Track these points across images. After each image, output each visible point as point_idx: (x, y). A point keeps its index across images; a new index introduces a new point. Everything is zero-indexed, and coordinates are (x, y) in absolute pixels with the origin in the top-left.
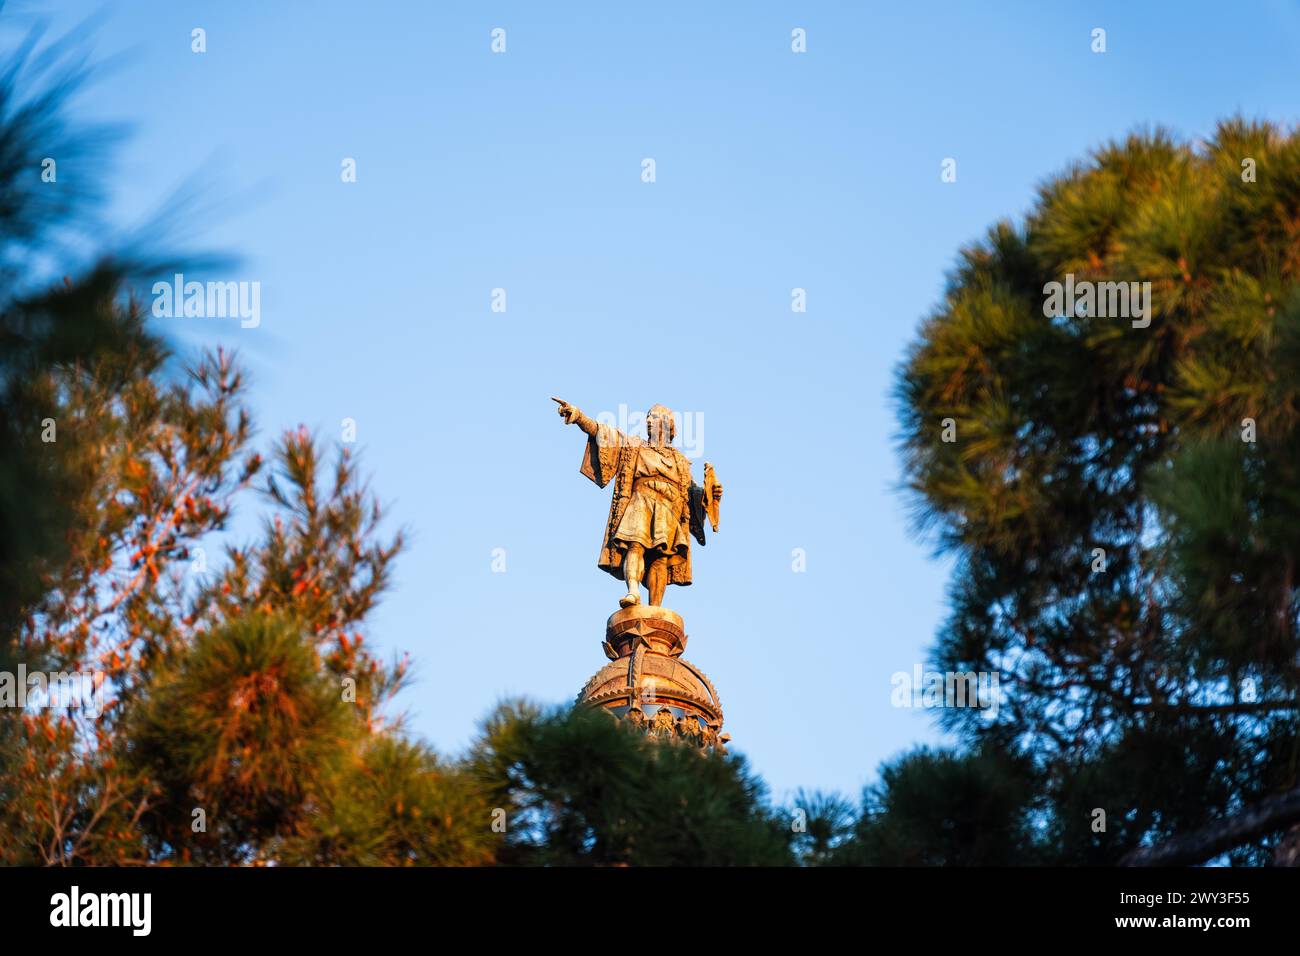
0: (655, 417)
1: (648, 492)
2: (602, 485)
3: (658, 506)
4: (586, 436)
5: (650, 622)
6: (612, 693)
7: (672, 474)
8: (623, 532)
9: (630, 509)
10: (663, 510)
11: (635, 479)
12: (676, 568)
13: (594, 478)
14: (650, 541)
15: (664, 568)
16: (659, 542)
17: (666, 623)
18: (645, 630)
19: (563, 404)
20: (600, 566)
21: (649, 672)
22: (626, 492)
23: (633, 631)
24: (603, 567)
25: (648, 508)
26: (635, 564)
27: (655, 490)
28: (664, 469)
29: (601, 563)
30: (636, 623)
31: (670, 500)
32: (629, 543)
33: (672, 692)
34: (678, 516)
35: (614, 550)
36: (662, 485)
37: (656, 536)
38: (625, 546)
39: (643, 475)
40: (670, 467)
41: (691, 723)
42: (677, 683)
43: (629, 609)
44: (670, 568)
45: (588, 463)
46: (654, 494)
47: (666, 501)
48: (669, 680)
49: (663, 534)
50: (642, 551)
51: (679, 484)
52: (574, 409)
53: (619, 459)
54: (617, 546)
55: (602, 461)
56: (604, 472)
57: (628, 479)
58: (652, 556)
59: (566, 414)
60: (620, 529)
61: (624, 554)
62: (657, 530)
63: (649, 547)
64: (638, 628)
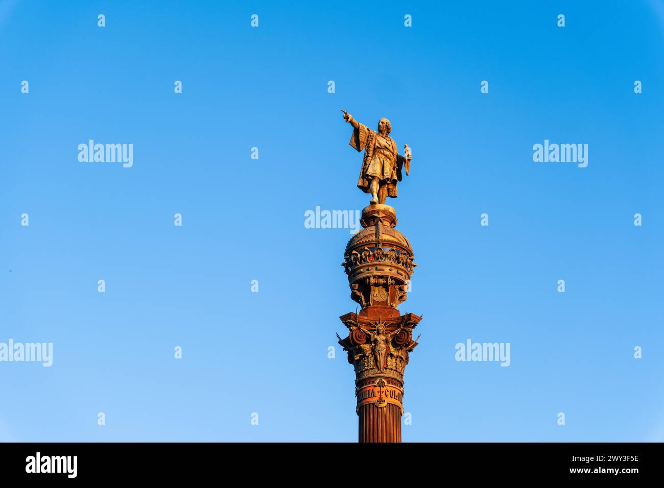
0: (383, 123)
1: (381, 155)
2: (359, 151)
3: (385, 162)
5: (384, 211)
6: (369, 241)
7: (390, 148)
8: (370, 171)
9: (372, 162)
10: (387, 164)
11: (375, 149)
12: (391, 190)
13: (356, 147)
14: (382, 177)
15: (386, 189)
16: (386, 177)
18: (381, 215)
19: (346, 113)
20: (358, 186)
21: (385, 233)
22: (371, 155)
23: (376, 215)
25: (381, 162)
26: (375, 186)
27: (384, 154)
28: (388, 146)
29: (359, 185)
30: (378, 212)
31: (390, 159)
32: (373, 177)
33: (395, 242)
34: (393, 166)
35: (365, 179)
36: (387, 153)
37: (385, 174)
38: (371, 178)
39: (378, 148)
40: (389, 145)
41: (403, 256)
42: (397, 239)
43: (374, 205)
44: (388, 189)
45: (353, 141)
46: (383, 156)
47: (388, 160)
48: (394, 237)
49: (387, 175)
50: (378, 181)
51: (393, 153)
52: (350, 116)
53: (368, 140)
54: (366, 177)
55: (360, 140)
56: (361, 145)
57: (372, 149)
58: (382, 183)
59: (347, 118)
60: (369, 170)
61: (370, 182)
62: (385, 172)
63: (382, 179)
64: (378, 214)
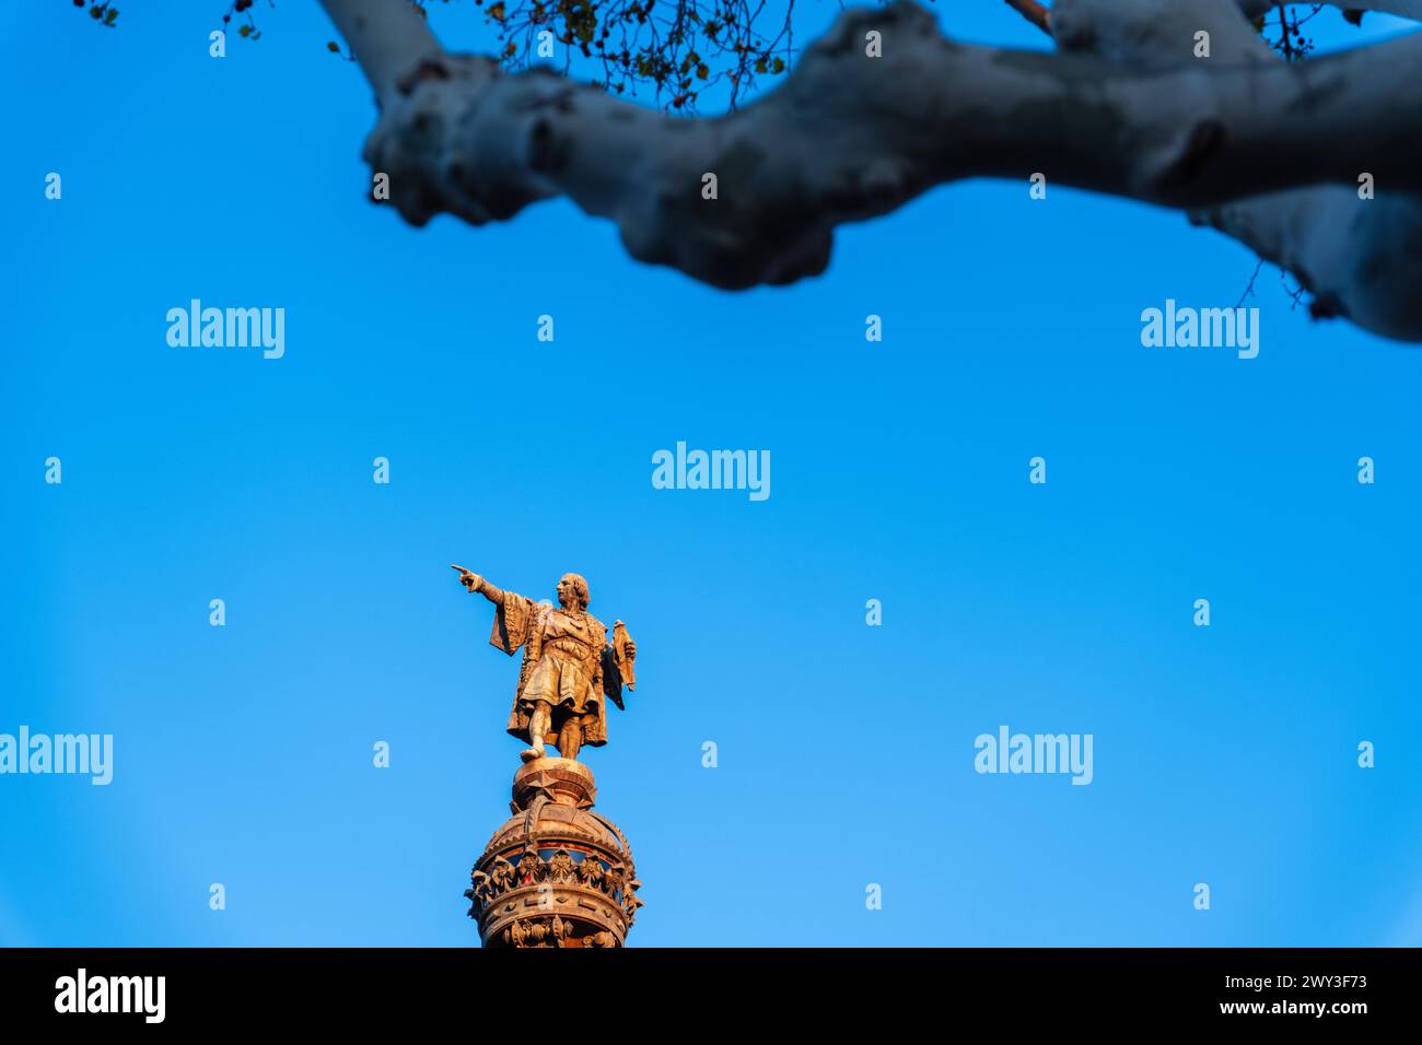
0: (565, 583)
1: (556, 652)
2: (510, 653)
3: (565, 665)
4: (495, 606)
5: (553, 773)
6: (507, 841)
7: (582, 635)
8: (529, 692)
9: (537, 670)
10: (572, 670)
11: (544, 643)
12: (588, 728)
13: (503, 647)
14: (557, 699)
15: (576, 728)
16: (565, 698)
17: (570, 774)
18: (546, 781)
19: (466, 573)
20: (507, 731)
21: (547, 818)
22: (534, 654)
23: (535, 783)
24: (512, 732)
25: (555, 667)
26: (541, 722)
27: (563, 650)
28: (573, 631)
29: (509, 727)
30: (537, 776)
31: (579, 659)
32: (534, 702)
33: (569, 834)
34: (589, 675)
35: (521, 713)
36: (570, 645)
37: (563, 692)
38: (532, 706)
39: (551, 638)
40: (580, 629)
41: (590, 864)
42: (577, 827)
43: (531, 763)
44: (583, 728)
45: (497, 633)
46: (562, 654)
47: (575, 661)
48: (569, 824)
49: (571, 689)
50: (548, 709)
51: (590, 645)
52: (477, 577)
53: (527, 626)
54: (525, 708)
55: (509, 628)
56: (511, 639)
57: (536, 643)
58: (557, 713)
59: (468, 583)
60: (526, 690)
61: (530, 713)
62: (563, 687)
63: (555, 704)
64: (540, 780)
